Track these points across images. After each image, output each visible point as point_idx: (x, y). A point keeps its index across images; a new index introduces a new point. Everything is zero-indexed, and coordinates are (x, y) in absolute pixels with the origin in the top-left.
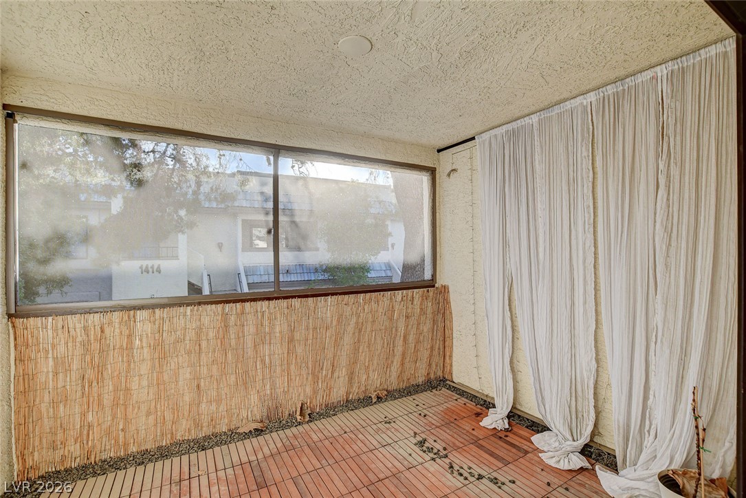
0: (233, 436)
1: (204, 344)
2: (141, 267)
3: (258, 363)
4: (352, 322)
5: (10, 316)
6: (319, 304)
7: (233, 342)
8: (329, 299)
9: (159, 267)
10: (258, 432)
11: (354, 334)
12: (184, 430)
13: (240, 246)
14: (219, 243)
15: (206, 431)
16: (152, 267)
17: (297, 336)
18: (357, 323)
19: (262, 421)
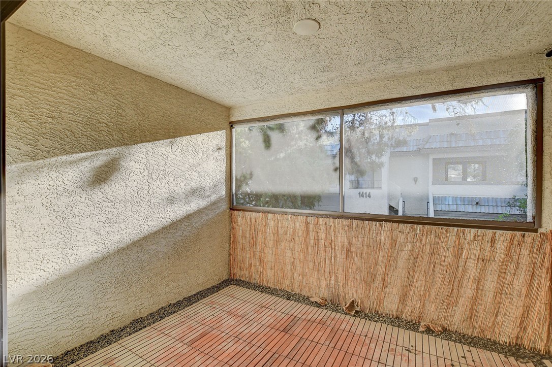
0: (306, 300)
1: (297, 239)
2: (359, 193)
3: (327, 260)
4: (406, 249)
5: (230, 209)
6: (374, 228)
7: (312, 241)
8: (383, 225)
9: (369, 194)
10: (318, 305)
11: (408, 260)
12: (286, 285)
13: (431, 180)
14: (415, 178)
15: (297, 291)
16: (366, 193)
17: (354, 248)
18: (412, 251)
19: (326, 300)
